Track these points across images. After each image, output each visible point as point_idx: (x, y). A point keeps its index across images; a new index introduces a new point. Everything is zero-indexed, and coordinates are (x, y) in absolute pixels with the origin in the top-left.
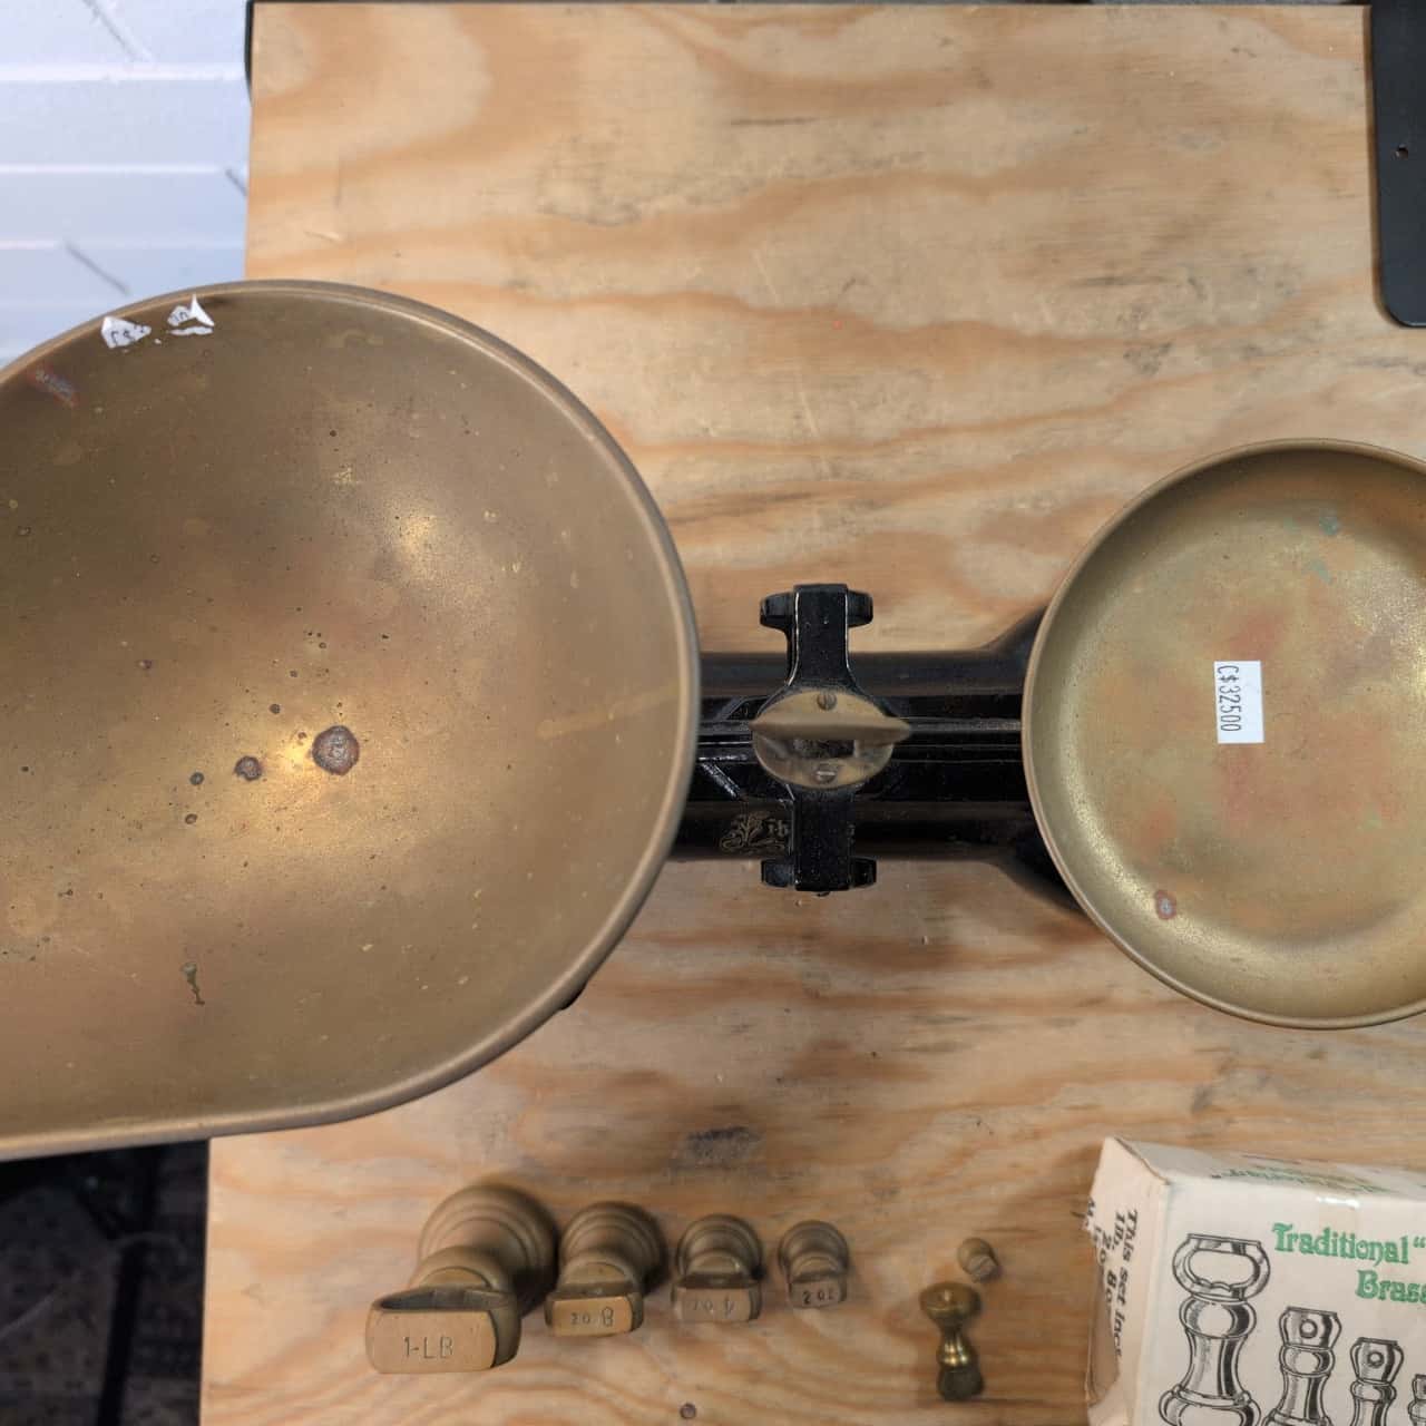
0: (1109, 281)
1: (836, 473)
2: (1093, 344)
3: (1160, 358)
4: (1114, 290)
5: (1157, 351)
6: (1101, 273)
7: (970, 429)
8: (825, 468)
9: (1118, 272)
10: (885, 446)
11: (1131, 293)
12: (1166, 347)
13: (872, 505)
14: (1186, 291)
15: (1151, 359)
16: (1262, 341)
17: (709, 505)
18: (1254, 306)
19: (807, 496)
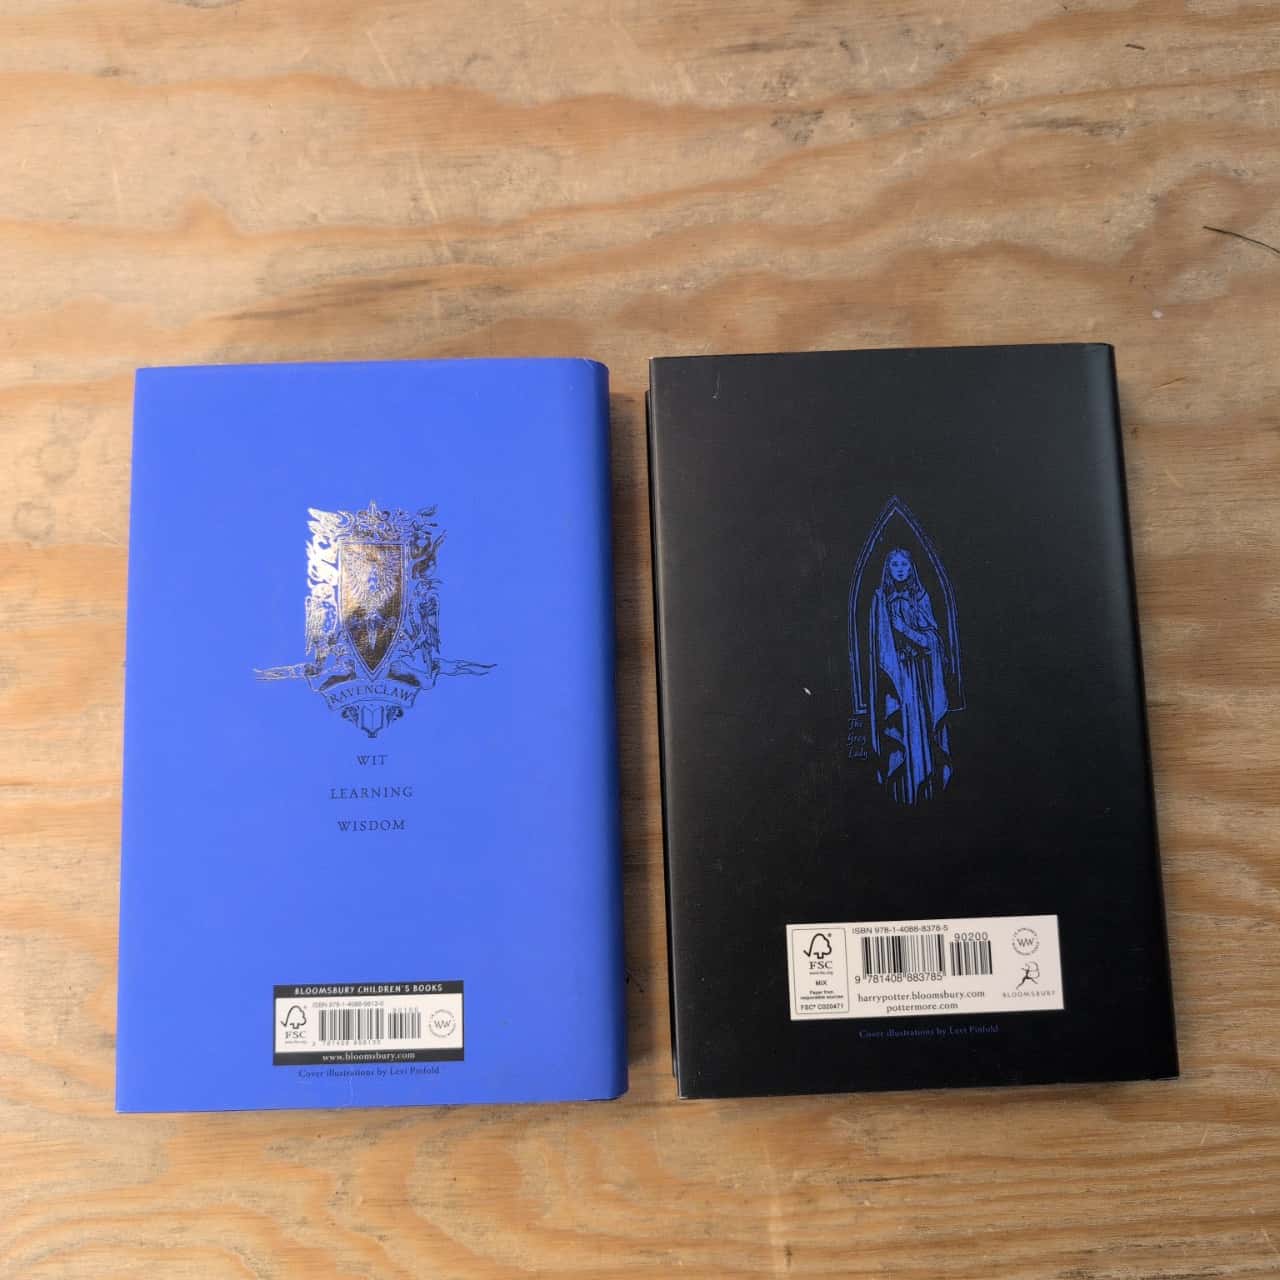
0: (754, 47)
1: (458, 257)
2: (739, 114)
3: (812, 126)
4: (759, 56)
5: (807, 118)
6: (744, 40)
7: (602, 207)
8: (447, 253)
9: (762, 39)
10: (512, 227)
11: (778, 60)
12: (818, 114)
13: (499, 290)
14: (838, 54)
15: (802, 128)
16: (923, 105)
17: (318, 295)
18: (912, 69)
19: (424, 282)
